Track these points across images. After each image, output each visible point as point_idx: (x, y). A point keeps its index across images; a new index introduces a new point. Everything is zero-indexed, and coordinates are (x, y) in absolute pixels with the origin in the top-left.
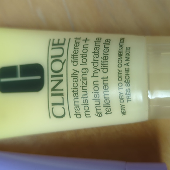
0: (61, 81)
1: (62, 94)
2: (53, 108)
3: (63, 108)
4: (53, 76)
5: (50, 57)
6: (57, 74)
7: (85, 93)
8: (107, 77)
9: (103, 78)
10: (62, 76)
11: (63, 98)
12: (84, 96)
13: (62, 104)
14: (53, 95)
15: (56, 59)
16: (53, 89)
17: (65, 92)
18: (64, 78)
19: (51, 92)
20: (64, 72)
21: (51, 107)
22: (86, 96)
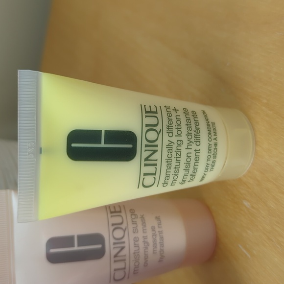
0: (155, 151)
1: (156, 165)
2: (144, 178)
3: (155, 178)
4: (146, 146)
5: (144, 126)
6: (152, 144)
7: (178, 164)
8: (200, 150)
9: (196, 150)
10: (157, 146)
11: (156, 168)
12: (177, 167)
13: (155, 174)
14: (146, 165)
15: (151, 127)
16: (146, 159)
17: (158, 163)
18: (159, 149)
19: (143, 162)
20: (159, 143)
21: (142, 177)
22: (178, 167)
